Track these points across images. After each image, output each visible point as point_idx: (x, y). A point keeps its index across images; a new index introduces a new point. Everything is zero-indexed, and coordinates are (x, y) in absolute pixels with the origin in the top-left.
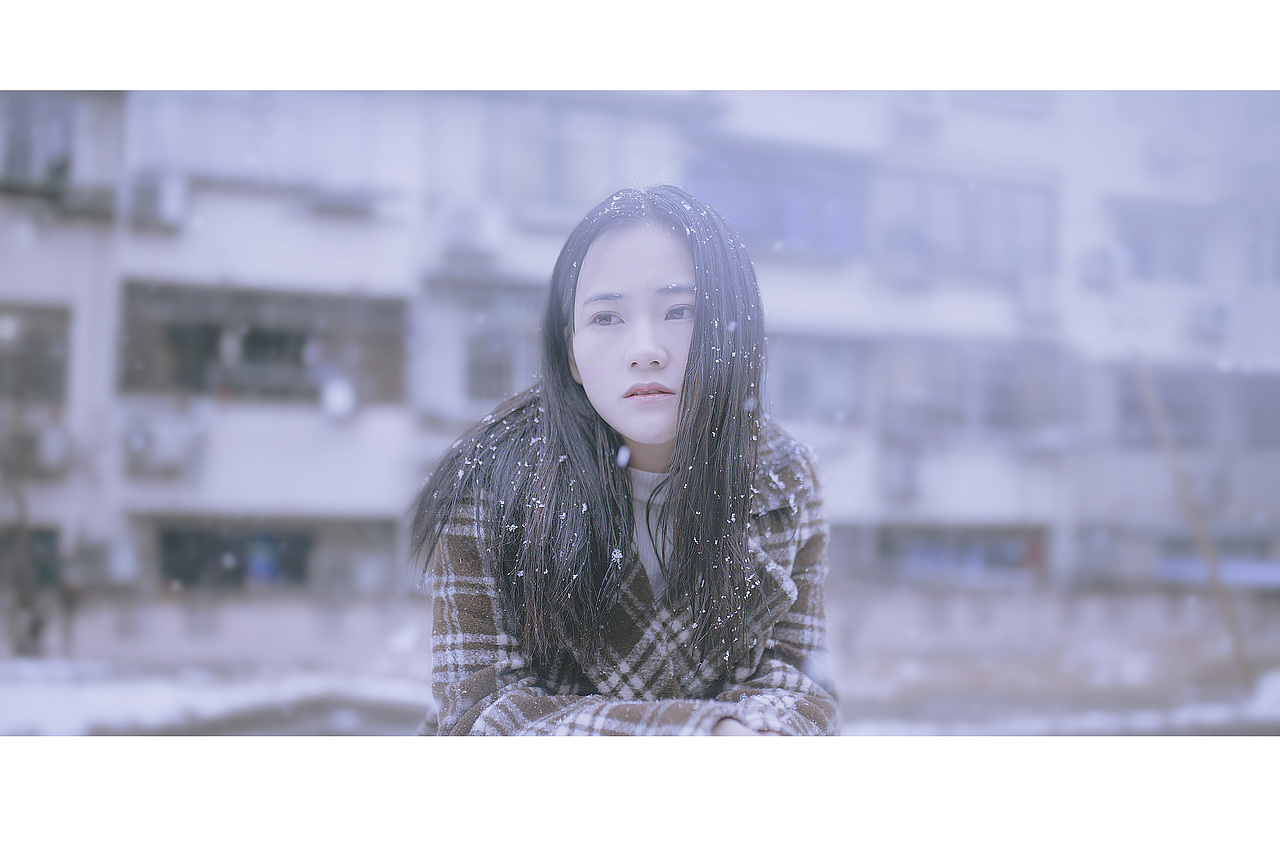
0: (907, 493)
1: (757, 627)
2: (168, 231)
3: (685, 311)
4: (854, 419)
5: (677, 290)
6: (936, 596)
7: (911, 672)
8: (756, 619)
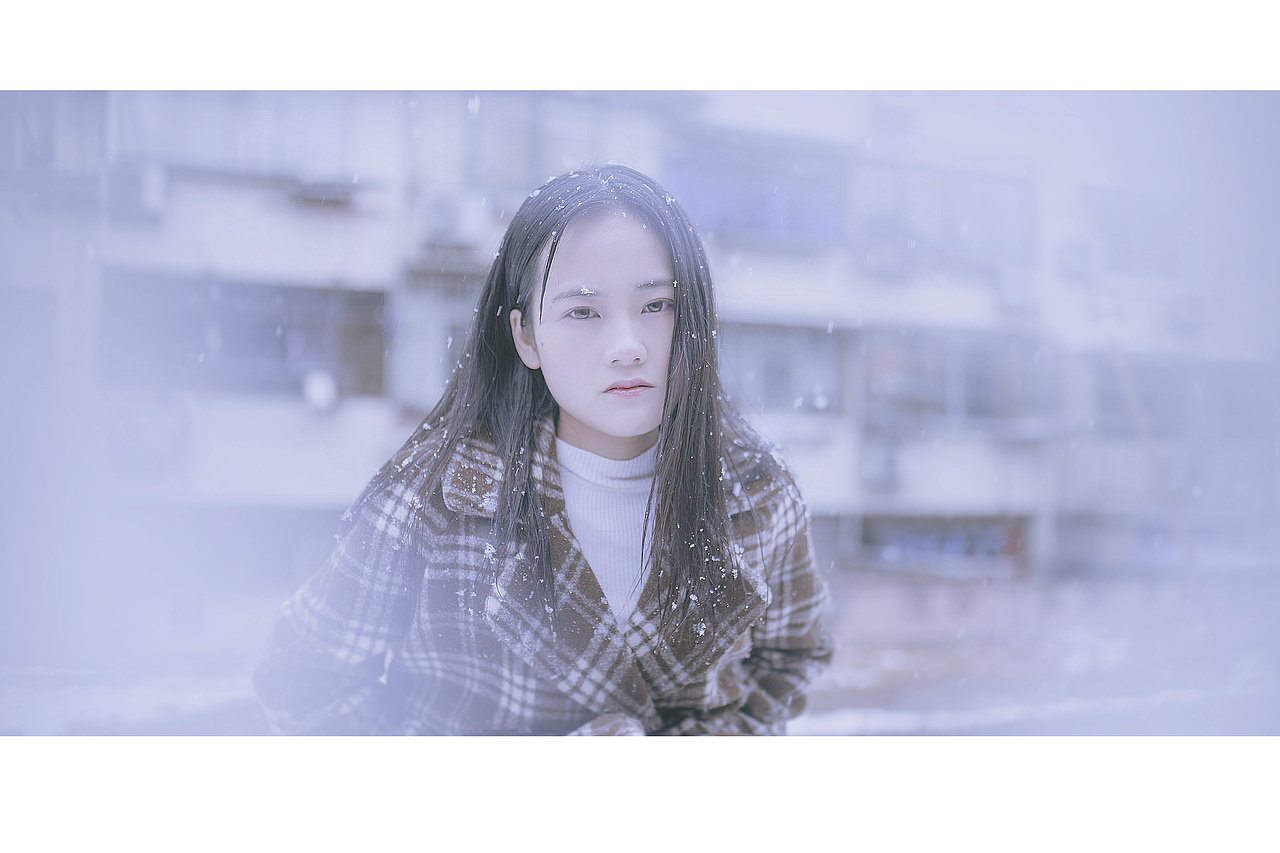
0: (888, 482)
1: (733, 632)
2: (152, 221)
3: (664, 304)
4: (835, 409)
5: (655, 285)
6: (916, 584)
7: (892, 661)
8: (732, 623)
